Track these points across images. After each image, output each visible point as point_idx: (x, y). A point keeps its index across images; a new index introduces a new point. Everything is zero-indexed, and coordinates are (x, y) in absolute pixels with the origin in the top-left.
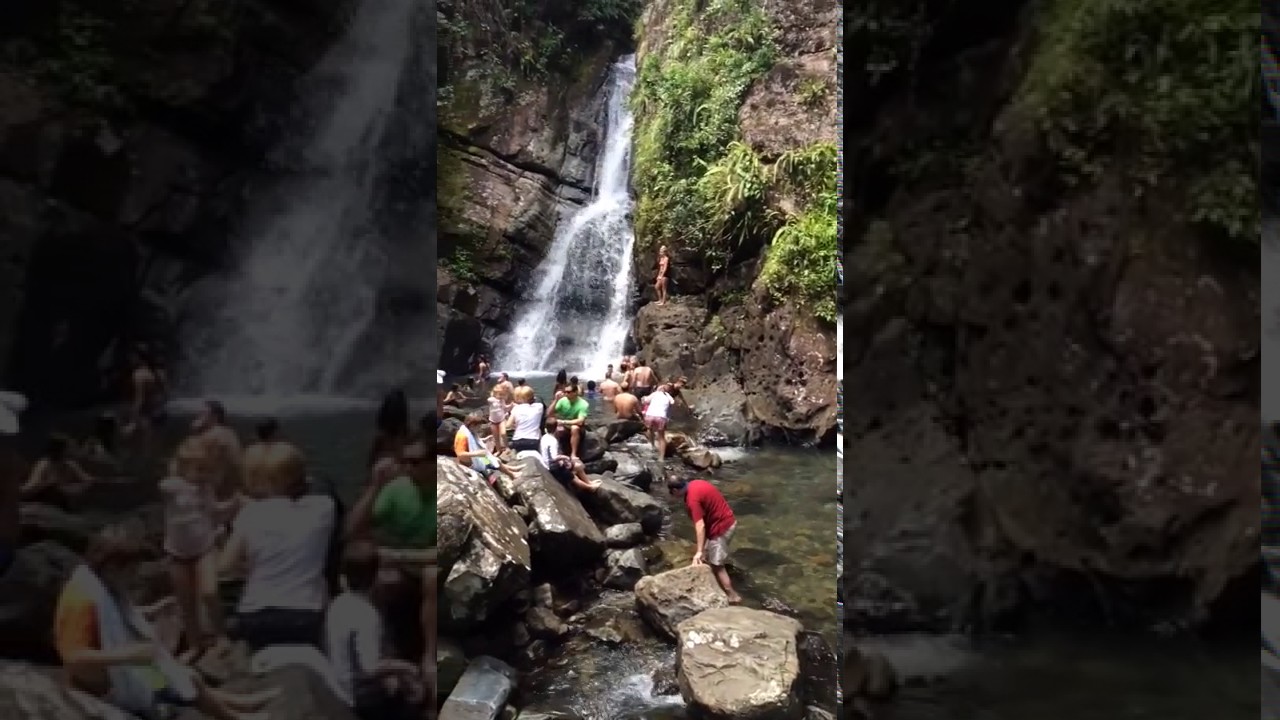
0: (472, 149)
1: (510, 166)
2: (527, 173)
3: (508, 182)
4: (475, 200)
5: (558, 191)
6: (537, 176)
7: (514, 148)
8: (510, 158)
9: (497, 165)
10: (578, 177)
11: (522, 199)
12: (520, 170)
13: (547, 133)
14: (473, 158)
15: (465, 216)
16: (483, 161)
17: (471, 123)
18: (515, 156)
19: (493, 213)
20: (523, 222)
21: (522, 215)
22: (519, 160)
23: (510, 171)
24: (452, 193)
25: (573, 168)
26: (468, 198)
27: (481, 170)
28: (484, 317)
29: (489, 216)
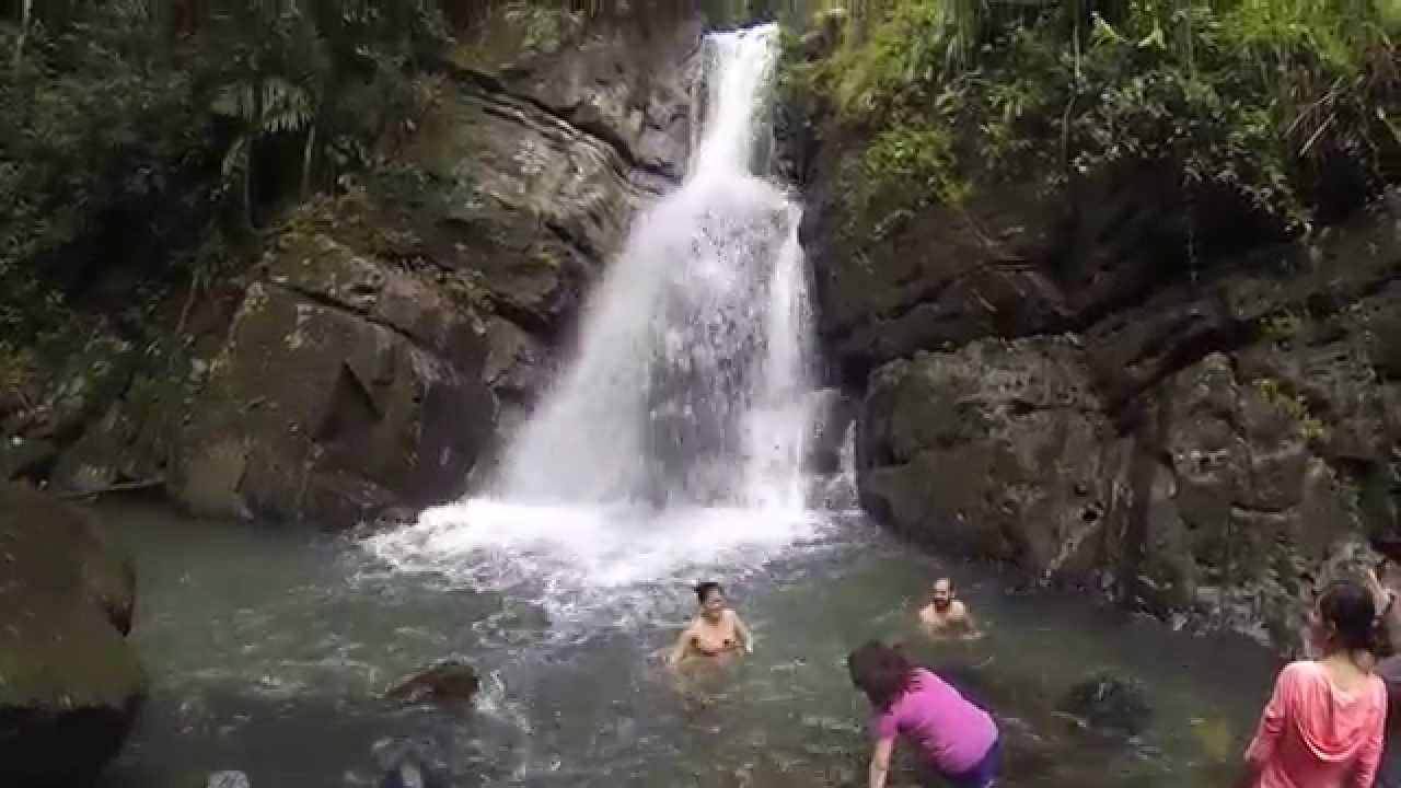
0: (500, 97)
1: (562, 123)
2: (590, 138)
3: (558, 144)
4: (499, 163)
5: (631, 177)
6: (602, 144)
7: (572, 99)
8: (565, 113)
9: (539, 119)
10: (665, 159)
11: (581, 170)
12: (577, 132)
13: (622, 90)
14: (501, 109)
15: (480, 189)
16: (519, 114)
17: (506, 61)
18: (572, 110)
19: (529, 188)
20: (581, 208)
21: (580, 196)
22: (579, 117)
23: (563, 128)
24: (461, 152)
25: (655, 146)
26: (490, 162)
27: (513, 124)
28: (500, 383)
29: (522, 190)
